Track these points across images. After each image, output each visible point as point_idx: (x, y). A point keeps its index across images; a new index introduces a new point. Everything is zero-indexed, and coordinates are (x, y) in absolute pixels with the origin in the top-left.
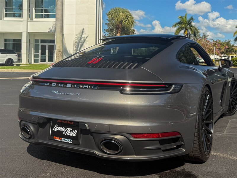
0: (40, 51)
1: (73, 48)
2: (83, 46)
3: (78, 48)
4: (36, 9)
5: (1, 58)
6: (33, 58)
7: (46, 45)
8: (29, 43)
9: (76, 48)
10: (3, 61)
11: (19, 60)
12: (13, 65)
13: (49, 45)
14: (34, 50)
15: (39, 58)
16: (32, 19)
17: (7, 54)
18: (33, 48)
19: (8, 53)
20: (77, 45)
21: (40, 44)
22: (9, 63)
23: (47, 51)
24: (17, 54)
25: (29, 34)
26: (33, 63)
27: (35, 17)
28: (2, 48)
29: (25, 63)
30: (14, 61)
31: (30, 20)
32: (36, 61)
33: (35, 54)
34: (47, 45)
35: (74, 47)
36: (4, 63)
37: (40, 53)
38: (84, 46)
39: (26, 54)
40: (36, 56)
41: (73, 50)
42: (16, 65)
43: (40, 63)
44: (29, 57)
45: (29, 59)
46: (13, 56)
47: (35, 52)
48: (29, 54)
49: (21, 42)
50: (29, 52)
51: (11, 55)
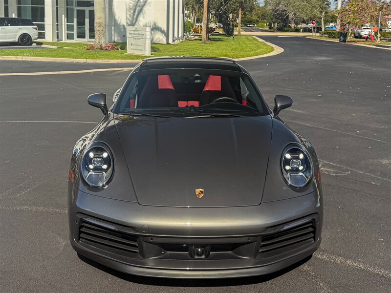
0: (75, 20)
2: (143, 11)
5: (12, 33)
7: (85, 10)
8: (56, 6)
10: (15, 38)
11: (42, 35)
13: (89, 10)
14: (66, 19)
15: (75, 32)
17: (21, 27)
18: (63, 16)
19: (21, 25)
21: (76, 8)
22: (25, 40)
23: (87, 21)
24: (36, 25)
28: (14, 17)
29: (51, 41)
30: (33, 38)
32: (70, 37)
34: (87, 9)
35: (127, 13)
36: (17, 41)
37: (75, 24)
38: (145, 13)
40: (70, 28)
42: (36, 44)
43: (76, 40)
44: (57, 30)
45: (58, 33)
46: (30, 30)
47: (67, 22)
48: (57, 25)
49: (44, 4)
50: (57, 22)
51: (28, 29)
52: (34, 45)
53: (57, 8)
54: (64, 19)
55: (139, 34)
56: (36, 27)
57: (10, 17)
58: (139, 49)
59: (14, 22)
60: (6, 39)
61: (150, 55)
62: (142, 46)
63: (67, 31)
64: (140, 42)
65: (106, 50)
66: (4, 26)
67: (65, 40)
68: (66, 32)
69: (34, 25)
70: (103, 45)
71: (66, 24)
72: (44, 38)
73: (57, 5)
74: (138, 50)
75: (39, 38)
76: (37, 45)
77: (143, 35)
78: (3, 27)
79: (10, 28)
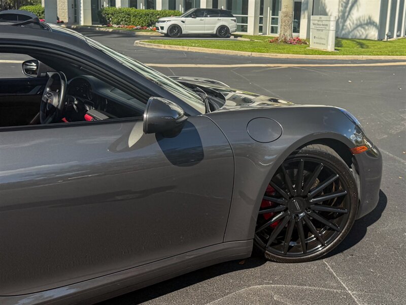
1: (337, 7)
2: (358, 3)
3: (346, 7)
5: (211, 24)
6: (269, 25)
9: (342, 9)
10: (213, 30)
12: (229, 37)
14: (271, 11)
18: (269, 8)
19: (220, 17)
20: (344, 3)
22: (223, 32)
30: (231, 30)
33: (272, 18)
35: (339, 5)
36: (215, 33)
38: (360, 5)
39: (253, 18)
41: (337, 10)
42: (233, 37)
46: (229, 22)
51: (225, 21)
52: (232, 37)
54: (269, 11)
55: (323, 25)
56: (235, 18)
58: (322, 42)
60: (204, 30)
61: (333, 50)
62: (325, 39)
63: (272, 24)
64: (322, 34)
65: (291, 43)
67: (269, 34)
69: (233, 17)
70: (288, 38)
71: (271, 16)
72: (247, 31)
74: (320, 44)
76: (235, 37)
77: (327, 25)
78: (202, 18)
79: (208, 19)
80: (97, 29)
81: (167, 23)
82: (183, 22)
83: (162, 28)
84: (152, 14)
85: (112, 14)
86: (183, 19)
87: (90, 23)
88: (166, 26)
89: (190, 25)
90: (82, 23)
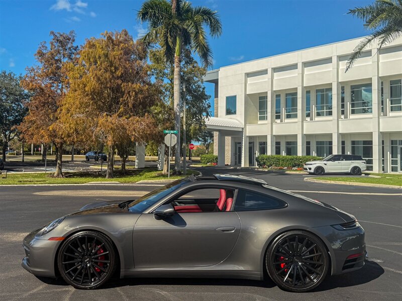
0: (399, 156)
4: (391, 101)
5: (346, 166)
6: (389, 166)
10: (348, 169)
11: (370, 168)
12: (361, 175)
14: (391, 155)
16: (385, 115)
17: (353, 161)
18: (389, 153)
21: (400, 146)
22: (356, 171)
24: (365, 160)
25: (382, 135)
26: (389, 172)
27: (392, 110)
28: (349, 154)
29: (377, 172)
30: (362, 170)
31: (384, 116)
32: (394, 169)
33: (392, 160)
36: (350, 172)
37: (399, 159)
39: (378, 160)
40: (394, 162)
43: (400, 172)
44: (383, 164)
45: (383, 167)
46: (360, 164)
47: (392, 157)
48: (383, 160)
49: (372, 144)
50: (383, 157)
51: (357, 163)
52: (363, 175)
53: (383, 147)
54: (389, 155)
56: (365, 161)
57: (346, 154)
59: (348, 158)
60: (341, 170)
66: (340, 160)
68: (391, 166)
69: (363, 160)
71: (391, 159)
72: (372, 170)
73: (383, 144)
75: (367, 170)
76: (365, 175)
78: (339, 162)
79: (344, 162)
80: (256, 169)
81: (313, 165)
82: (325, 164)
83: (310, 169)
84: (296, 159)
85: (266, 159)
86: (325, 162)
87: (248, 166)
88: (313, 167)
89: (330, 166)
90: (243, 166)
